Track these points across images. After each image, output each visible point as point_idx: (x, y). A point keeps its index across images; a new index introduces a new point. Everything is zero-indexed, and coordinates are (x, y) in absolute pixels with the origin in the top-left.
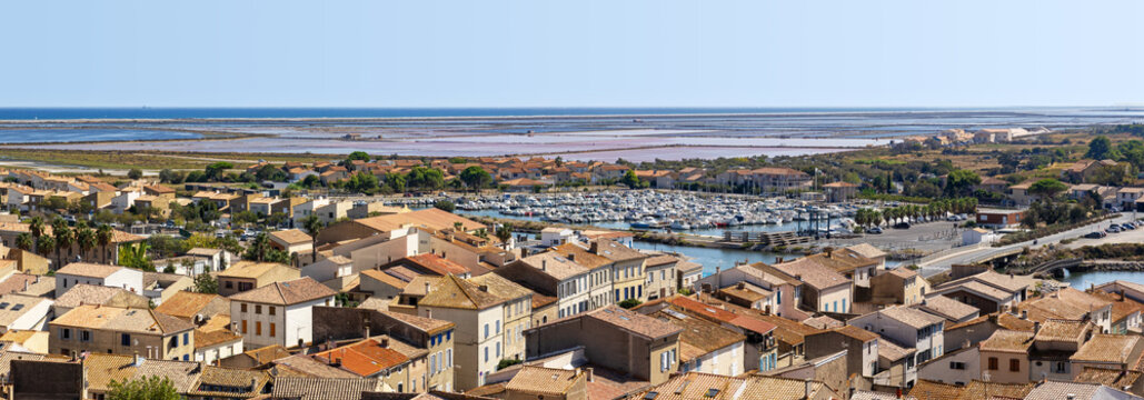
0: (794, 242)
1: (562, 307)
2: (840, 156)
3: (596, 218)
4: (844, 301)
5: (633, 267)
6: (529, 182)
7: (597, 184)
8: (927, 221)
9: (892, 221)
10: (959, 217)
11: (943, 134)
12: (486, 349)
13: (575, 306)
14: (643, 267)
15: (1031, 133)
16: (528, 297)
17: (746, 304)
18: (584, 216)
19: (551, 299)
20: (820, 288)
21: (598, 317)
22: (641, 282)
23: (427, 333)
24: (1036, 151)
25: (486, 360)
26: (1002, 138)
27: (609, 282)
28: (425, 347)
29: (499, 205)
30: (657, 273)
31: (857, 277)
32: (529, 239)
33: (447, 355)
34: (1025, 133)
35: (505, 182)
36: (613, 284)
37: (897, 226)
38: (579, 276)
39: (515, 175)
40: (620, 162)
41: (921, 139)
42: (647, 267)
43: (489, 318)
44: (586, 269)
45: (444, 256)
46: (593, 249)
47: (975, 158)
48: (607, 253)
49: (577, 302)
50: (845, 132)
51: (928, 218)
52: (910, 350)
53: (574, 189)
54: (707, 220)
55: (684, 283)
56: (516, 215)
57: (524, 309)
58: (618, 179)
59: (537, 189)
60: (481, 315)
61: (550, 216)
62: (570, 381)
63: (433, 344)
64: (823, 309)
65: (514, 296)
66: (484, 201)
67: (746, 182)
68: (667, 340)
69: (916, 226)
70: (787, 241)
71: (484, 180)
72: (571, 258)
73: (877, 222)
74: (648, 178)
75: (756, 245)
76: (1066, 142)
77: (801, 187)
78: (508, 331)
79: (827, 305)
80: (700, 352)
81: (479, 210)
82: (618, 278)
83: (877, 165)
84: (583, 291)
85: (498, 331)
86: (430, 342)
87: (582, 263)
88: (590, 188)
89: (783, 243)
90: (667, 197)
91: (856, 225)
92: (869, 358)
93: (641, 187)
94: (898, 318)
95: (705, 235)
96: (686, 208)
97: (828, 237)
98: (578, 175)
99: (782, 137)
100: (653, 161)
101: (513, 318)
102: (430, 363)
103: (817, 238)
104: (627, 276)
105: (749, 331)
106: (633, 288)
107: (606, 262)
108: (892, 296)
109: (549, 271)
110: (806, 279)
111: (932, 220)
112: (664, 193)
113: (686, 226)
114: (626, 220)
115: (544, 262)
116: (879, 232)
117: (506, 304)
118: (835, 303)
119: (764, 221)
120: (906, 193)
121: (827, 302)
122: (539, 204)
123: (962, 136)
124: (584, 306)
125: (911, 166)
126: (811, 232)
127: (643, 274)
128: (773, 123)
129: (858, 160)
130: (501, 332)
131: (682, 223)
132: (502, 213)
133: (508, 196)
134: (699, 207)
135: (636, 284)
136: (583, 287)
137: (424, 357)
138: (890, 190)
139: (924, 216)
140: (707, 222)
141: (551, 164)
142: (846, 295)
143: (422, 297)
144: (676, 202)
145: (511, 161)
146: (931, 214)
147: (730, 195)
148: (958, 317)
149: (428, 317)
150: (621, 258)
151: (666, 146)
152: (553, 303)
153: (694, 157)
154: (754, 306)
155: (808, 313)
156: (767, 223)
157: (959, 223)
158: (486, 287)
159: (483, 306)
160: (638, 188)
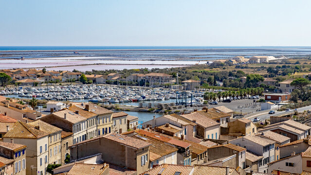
0: (175, 108)
1: (75, 137)
2: (184, 69)
3: (70, 98)
4: (216, 133)
5: (107, 118)
6: (31, 81)
7: (65, 82)
8: (239, 99)
9: (222, 99)
10: (255, 97)
11: (234, 59)
12: (41, 159)
13: (80, 137)
14: (111, 118)
15: (277, 59)
16: (60, 132)
17: (172, 134)
18: (64, 97)
19: (69, 133)
20: (206, 127)
21: (108, 138)
22: (110, 126)
23: (13, 151)
24: (284, 67)
25: (41, 165)
26: (264, 61)
27: (96, 125)
28: (12, 158)
29: (18, 92)
30: (118, 121)
31: (221, 122)
32: (39, 108)
33: (23, 162)
34: (275, 59)
35: (19, 81)
36: (97, 126)
37: (224, 101)
38: (82, 122)
39: (23, 78)
40: (74, 71)
41: (222, 61)
42: (113, 118)
43: (42, 143)
44: (85, 118)
45: (5, 114)
46: (87, 109)
47: (253, 70)
48: (93, 111)
49: (81, 135)
50: (182, 58)
51: (239, 98)
52: (260, 157)
53: (55, 84)
54: (127, 98)
55: (130, 126)
56: (28, 97)
57: (58, 138)
58: (76, 79)
59: (36, 84)
60: (38, 141)
61: (47, 97)
62: (102, 170)
63: (16, 156)
64: (207, 138)
65: (53, 131)
66: (10, 91)
67: (142, 80)
68: (144, 150)
69: (234, 101)
70: (171, 107)
71: (8, 80)
72: (77, 113)
73: (214, 99)
74: (92, 78)
75: (155, 110)
76: (297, 63)
77: (170, 83)
78: (51, 150)
79: (208, 136)
80: (158, 156)
81: (7, 95)
82: (99, 123)
83: (205, 73)
84: (84, 130)
85: (46, 150)
86: (15, 156)
87: (82, 116)
88: (62, 84)
89: (170, 109)
90: (103, 88)
91: (203, 100)
92: (241, 160)
93: (89, 83)
94: (253, 140)
95: (128, 105)
96: (115, 93)
97: (191, 106)
98: (55, 77)
99: (151, 60)
100: (91, 71)
101: (53, 143)
102: (15, 167)
103: (186, 106)
104: (103, 122)
105: (178, 146)
106: (106, 129)
107: (94, 115)
108: (240, 132)
109: (67, 119)
110: (198, 122)
111: (241, 98)
112: (101, 86)
113: (117, 101)
114: (85, 98)
115: (65, 114)
116: (216, 104)
117: (50, 136)
118: (212, 135)
119: (156, 99)
120: (225, 85)
121: (209, 134)
122: (38, 91)
123: (243, 59)
124: (85, 137)
125: (222, 73)
126: (183, 103)
127: (111, 122)
128: (145, 54)
129: (194, 71)
130: (47, 150)
131: (115, 99)
132: (20, 96)
133: (21, 88)
134: (121, 92)
135: (108, 126)
136: (84, 127)
137: (12, 163)
138: (215, 84)
139: (237, 96)
140: (127, 99)
141: (40, 72)
142: (217, 131)
143: (5, 133)
144: (109, 90)
145: (19, 71)
146: (241, 96)
147: (135, 87)
148: (281, 141)
149: (12, 142)
150: (101, 113)
151: (94, 64)
152: (70, 136)
153: (112, 69)
154: (175, 135)
155: (200, 140)
156: (157, 100)
157: (256, 100)
158: (39, 127)
159: (39, 137)
160: (87, 84)
